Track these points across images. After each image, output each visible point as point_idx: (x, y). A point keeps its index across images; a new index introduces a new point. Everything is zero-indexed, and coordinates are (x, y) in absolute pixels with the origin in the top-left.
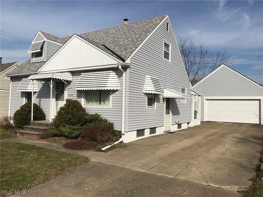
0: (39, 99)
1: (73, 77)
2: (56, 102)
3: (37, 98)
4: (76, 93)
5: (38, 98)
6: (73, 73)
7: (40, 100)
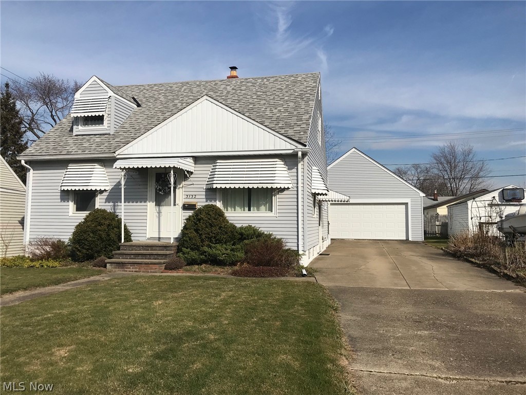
0: (111, 204)
1: (196, 166)
2: (157, 209)
3: (105, 202)
4: (204, 193)
5: (109, 202)
6: (197, 159)
7: (114, 206)
